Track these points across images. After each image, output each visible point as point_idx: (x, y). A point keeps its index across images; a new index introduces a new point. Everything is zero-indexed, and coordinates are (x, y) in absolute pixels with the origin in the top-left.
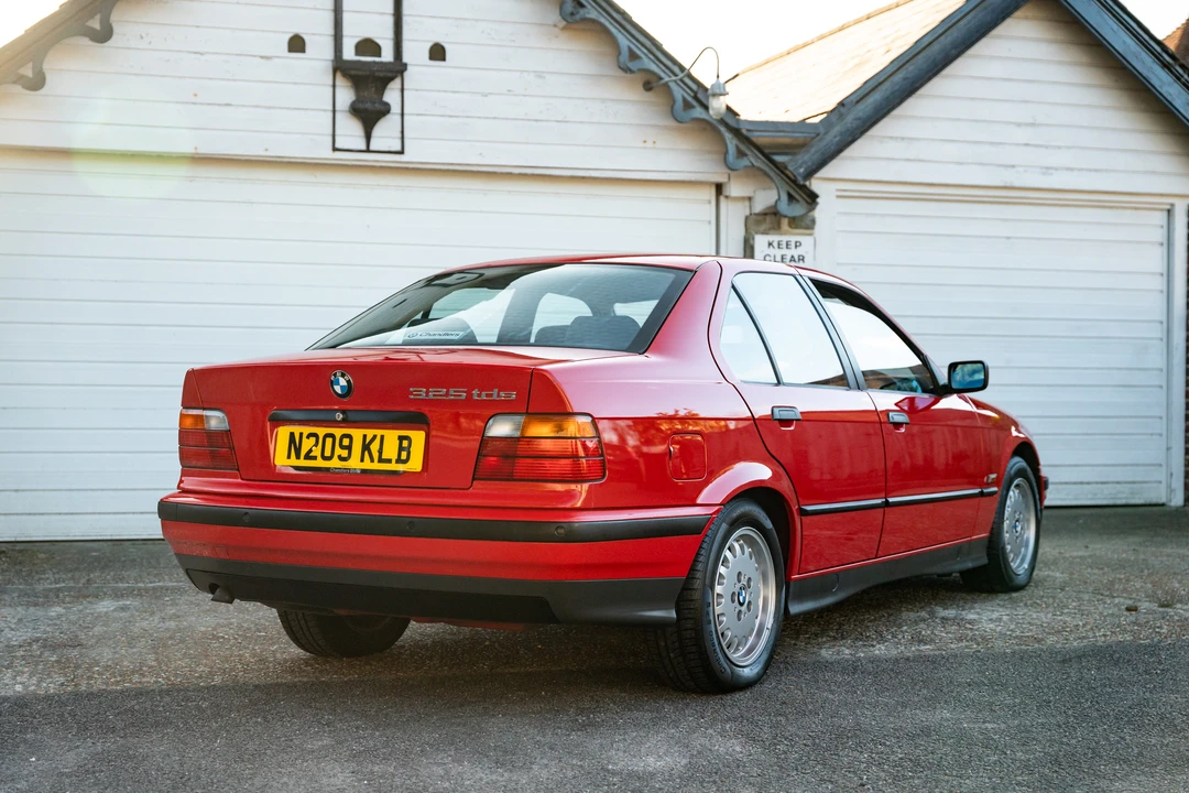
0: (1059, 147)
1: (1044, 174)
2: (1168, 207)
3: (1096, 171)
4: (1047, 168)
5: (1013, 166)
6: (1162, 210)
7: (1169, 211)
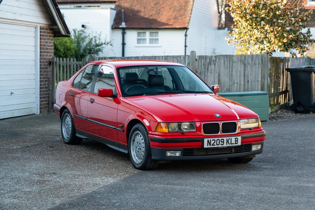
0: (22, 8)
1: (20, 16)
2: (36, 26)
3: (28, 15)
4: (21, 14)
5: (15, 13)
6: (34, 27)
7: (35, 27)
